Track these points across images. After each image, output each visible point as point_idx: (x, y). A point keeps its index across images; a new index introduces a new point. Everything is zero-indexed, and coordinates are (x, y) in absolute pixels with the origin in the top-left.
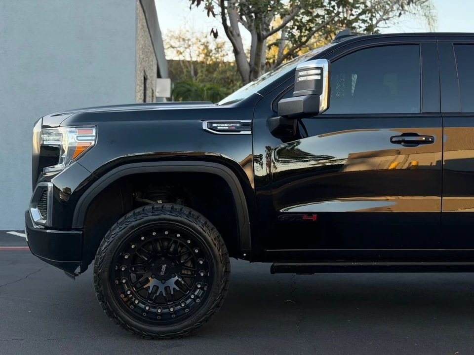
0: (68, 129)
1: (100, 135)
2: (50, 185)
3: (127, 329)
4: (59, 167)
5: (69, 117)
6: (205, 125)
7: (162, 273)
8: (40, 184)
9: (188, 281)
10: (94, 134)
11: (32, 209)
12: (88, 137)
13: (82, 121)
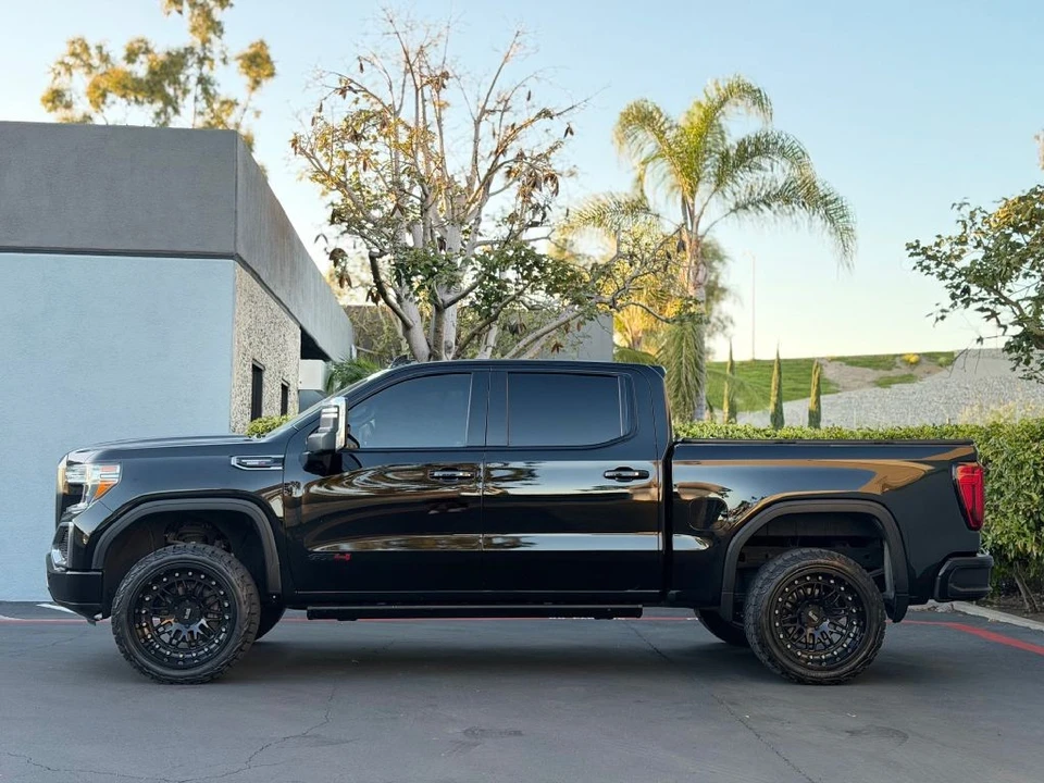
0: (92, 466)
1: (124, 474)
2: (71, 524)
3: (144, 673)
4: (81, 505)
5: (93, 454)
6: (234, 461)
7: (186, 617)
8: (61, 524)
9: (214, 625)
10: (118, 471)
11: (54, 551)
12: (112, 474)
13: (108, 457)
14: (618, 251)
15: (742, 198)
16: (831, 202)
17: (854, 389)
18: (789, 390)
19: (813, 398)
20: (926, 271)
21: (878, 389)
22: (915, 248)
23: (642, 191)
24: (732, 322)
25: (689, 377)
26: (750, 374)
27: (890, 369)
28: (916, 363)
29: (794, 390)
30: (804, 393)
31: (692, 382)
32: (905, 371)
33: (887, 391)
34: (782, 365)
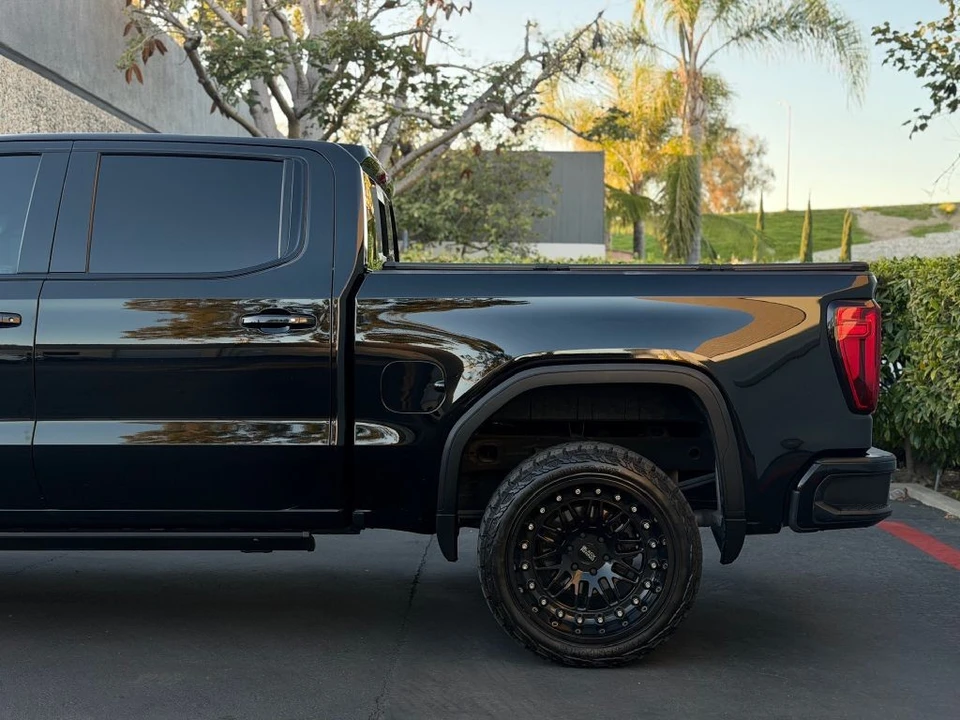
14: (527, 51)
15: (745, 25)
16: (842, 27)
17: (887, 239)
18: (822, 240)
19: (844, 247)
20: (899, 65)
21: (912, 238)
22: (884, 32)
23: (641, 21)
24: (773, 175)
25: (683, 220)
26: (783, 225)
27: (926, 218)
28: (953, 213)
29: (827, 240)
30: (836, 243)
31: (687, 225)
32: (940, 220)
33: (921, 240)
34: (813, 215)
